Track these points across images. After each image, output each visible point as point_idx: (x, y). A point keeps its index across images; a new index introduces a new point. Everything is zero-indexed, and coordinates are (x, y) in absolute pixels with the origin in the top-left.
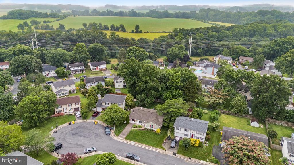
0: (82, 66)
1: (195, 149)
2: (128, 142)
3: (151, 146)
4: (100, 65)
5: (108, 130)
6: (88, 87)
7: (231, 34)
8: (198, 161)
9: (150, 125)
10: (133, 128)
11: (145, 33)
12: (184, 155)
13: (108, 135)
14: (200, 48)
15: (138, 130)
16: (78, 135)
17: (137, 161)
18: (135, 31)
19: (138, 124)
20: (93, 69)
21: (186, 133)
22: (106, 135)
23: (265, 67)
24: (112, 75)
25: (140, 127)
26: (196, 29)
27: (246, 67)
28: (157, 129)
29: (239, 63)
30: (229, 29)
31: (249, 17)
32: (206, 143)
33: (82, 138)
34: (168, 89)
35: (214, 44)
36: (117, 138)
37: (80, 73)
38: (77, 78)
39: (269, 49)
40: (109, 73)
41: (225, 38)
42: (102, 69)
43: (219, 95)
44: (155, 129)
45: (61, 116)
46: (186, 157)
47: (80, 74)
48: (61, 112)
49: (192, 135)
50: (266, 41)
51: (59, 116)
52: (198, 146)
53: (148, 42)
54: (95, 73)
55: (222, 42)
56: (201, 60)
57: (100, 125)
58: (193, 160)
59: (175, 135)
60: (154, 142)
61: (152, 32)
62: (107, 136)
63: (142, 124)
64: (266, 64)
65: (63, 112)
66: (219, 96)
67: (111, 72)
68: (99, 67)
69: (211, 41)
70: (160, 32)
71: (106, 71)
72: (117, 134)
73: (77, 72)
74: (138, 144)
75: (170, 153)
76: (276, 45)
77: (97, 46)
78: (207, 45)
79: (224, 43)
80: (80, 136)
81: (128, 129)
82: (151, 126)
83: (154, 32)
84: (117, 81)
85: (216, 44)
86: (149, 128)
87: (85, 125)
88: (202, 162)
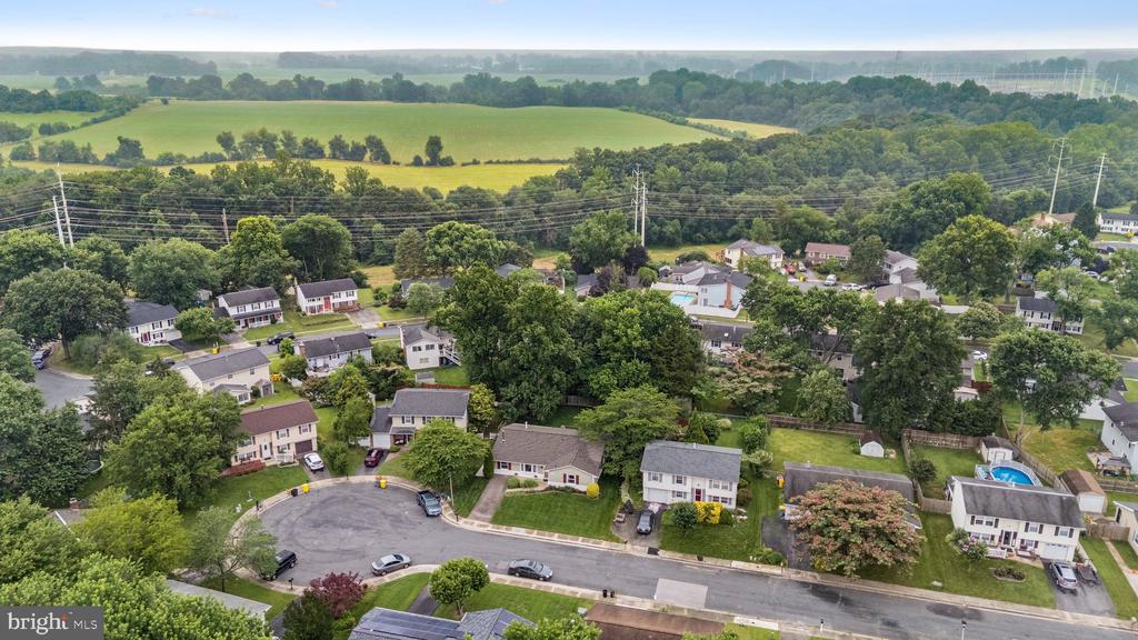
0: (270, 298)
1: (711, 531)
2: (503, 530)
3: (578, 535)
4: (336, 294)
5: (429, 502)
6: (316, 369)
7: (769, 165)
8: (726, 563)
9: (565, 476)
10: (508, 490)
11: (464, 165)
12: (681, 551)
13: (433, 516)
14: (674, 218)
15: (526, 492)
16: (335, 525)
17: (545, 580)
18: (426, 159)
19: (523, 475)
20: (313, 310)
21: (679, 488)
22: (428, 515)
23: (887, 276)
24: (385, 325)
25: (530, 484)
26: (654, 151)
27: (831, 277)
28: (588, 483)
29: (808, 265)
30: (762, 147)
31: (823, 101)
32: (740, 513)
33: (350, 532)
34: (599, 359)
35: (719, 202)
36: (466, 523)
37: (264, 323)
38: (259, 344)
39: (895, 215)
40: (374, 320)
41: (751, 180)
42: (343, 308)
43: (762, 368)
44: (581, 488)
45: (253, 471)
46: (689, 556)
47: (266, 327)
48: (252, 459)
49: (698, 492)
50: (885, 186)
51: (247, 473)
52: (721, 523)
53: (490, 204)
54: (321, 321)
55: (742, 197)
56: (685, 260)
57: (396, 489)
58: (708, 561)
59: (645, 499)
60: (584, 522)
61: (490, 162)
62: (429, 520)
63: (536, 474)
64: (890, 266)
65: (258, 458)
66: (762, 374)
67: (377, 317)
68: (332, 301)
69: (705, 192)
70: (520, 162)
71: (359, 314)
72: (463, 510)
73: (253, 320)
74: (535, 535)
75: (638, 549)
76: (917, 203)
77: (317, 223)
78: (696, 205)
79: (749, 197)
80: (343, 528)
81: (493, 493)
82: (568, 478)
83: (498, 162)
84: (417, 345)
85: (724, 203)
86: (563, 485)
87: (347, 492)
88: (737, 564)
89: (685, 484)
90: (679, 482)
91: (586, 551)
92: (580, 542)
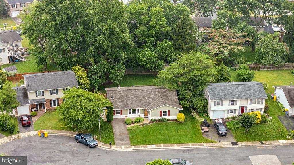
1: (259, 128)
2: (142, 148)
3: (187, 142)
8: (276, 142)
9: (161, 112)
10: (128, 126)
13: (94, 147)
15: (140, 125)
19: (132, 117)
21: (232, 107)
25: (138, 121)
28: (176, 114)
32: (268, 116)
36: (117, 147)
46: (255, 142)
49: (243, 108)
52: (262, 122)
57: (56, 136)
58: (267, 143)
59: (211, 118)
60: (186, 136)
63: (139, 114)
75: (226, 144)
81: (118, 129)
86: (160, 118)
87: (24, 143)
88: (281, 142)
89: (236, 105)
90: (233, 104)
91: (198, 150)
92: (191, 146)
